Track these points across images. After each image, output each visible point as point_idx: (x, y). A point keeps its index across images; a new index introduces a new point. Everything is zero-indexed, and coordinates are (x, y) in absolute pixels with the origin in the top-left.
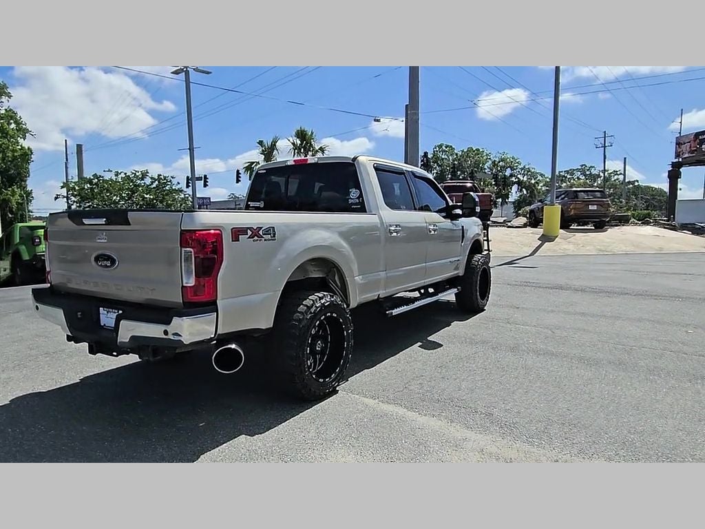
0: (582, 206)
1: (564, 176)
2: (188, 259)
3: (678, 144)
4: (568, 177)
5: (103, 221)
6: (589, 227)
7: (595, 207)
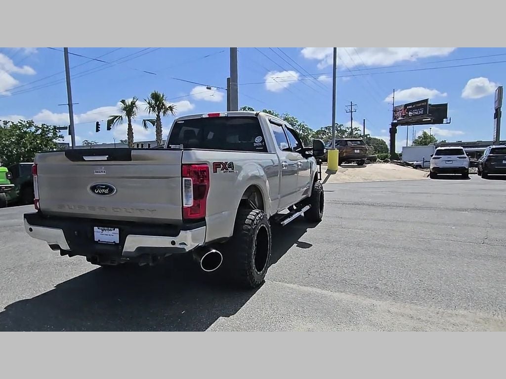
0: (350, 150)
1: (324, 131)
2: (187, 187)
3: (395, 111)
4: (327, 131)
5: (105, 158)
6: (352, 164)
7: (358, 151)
